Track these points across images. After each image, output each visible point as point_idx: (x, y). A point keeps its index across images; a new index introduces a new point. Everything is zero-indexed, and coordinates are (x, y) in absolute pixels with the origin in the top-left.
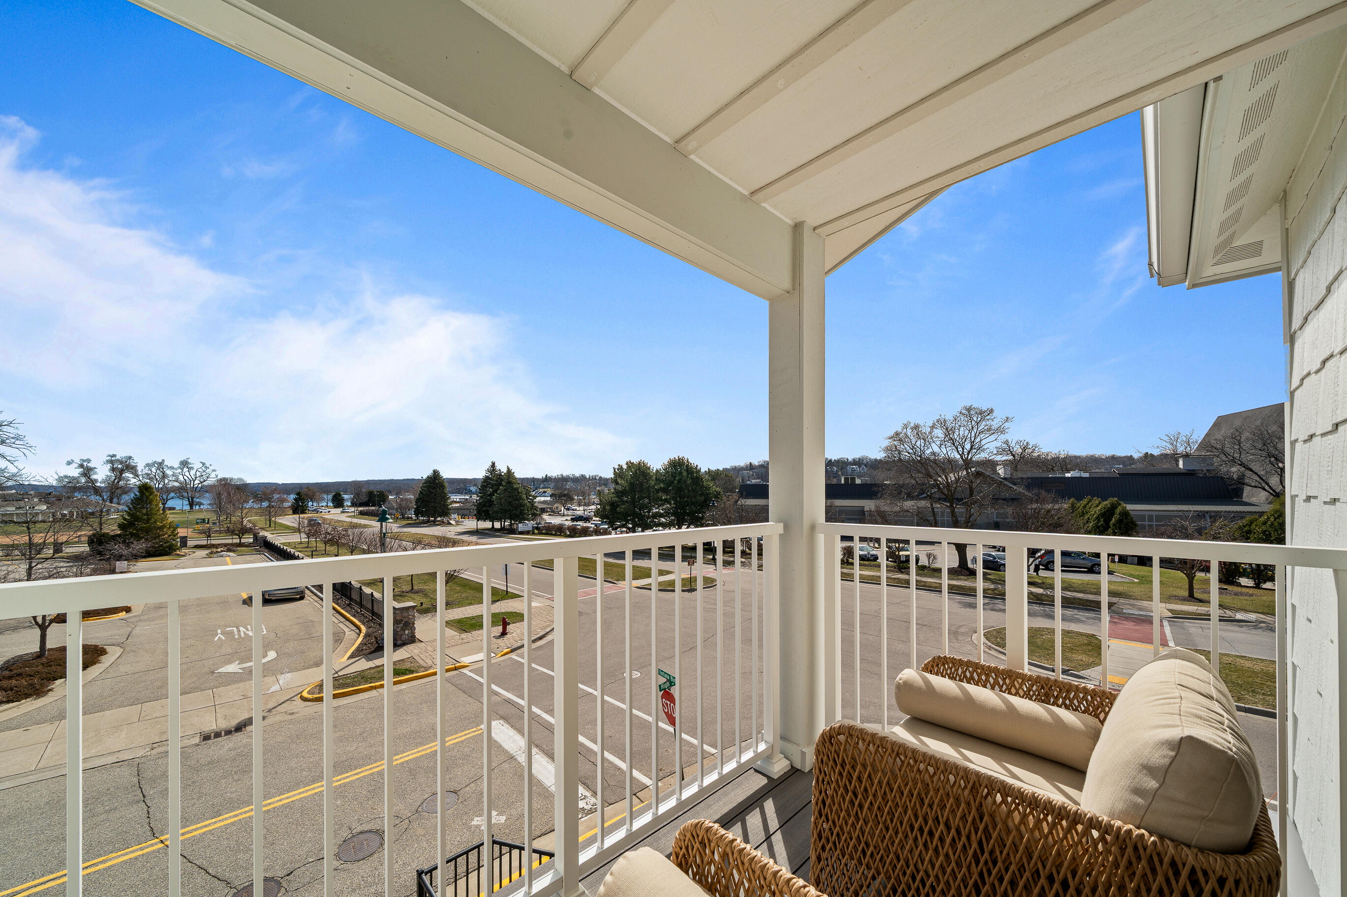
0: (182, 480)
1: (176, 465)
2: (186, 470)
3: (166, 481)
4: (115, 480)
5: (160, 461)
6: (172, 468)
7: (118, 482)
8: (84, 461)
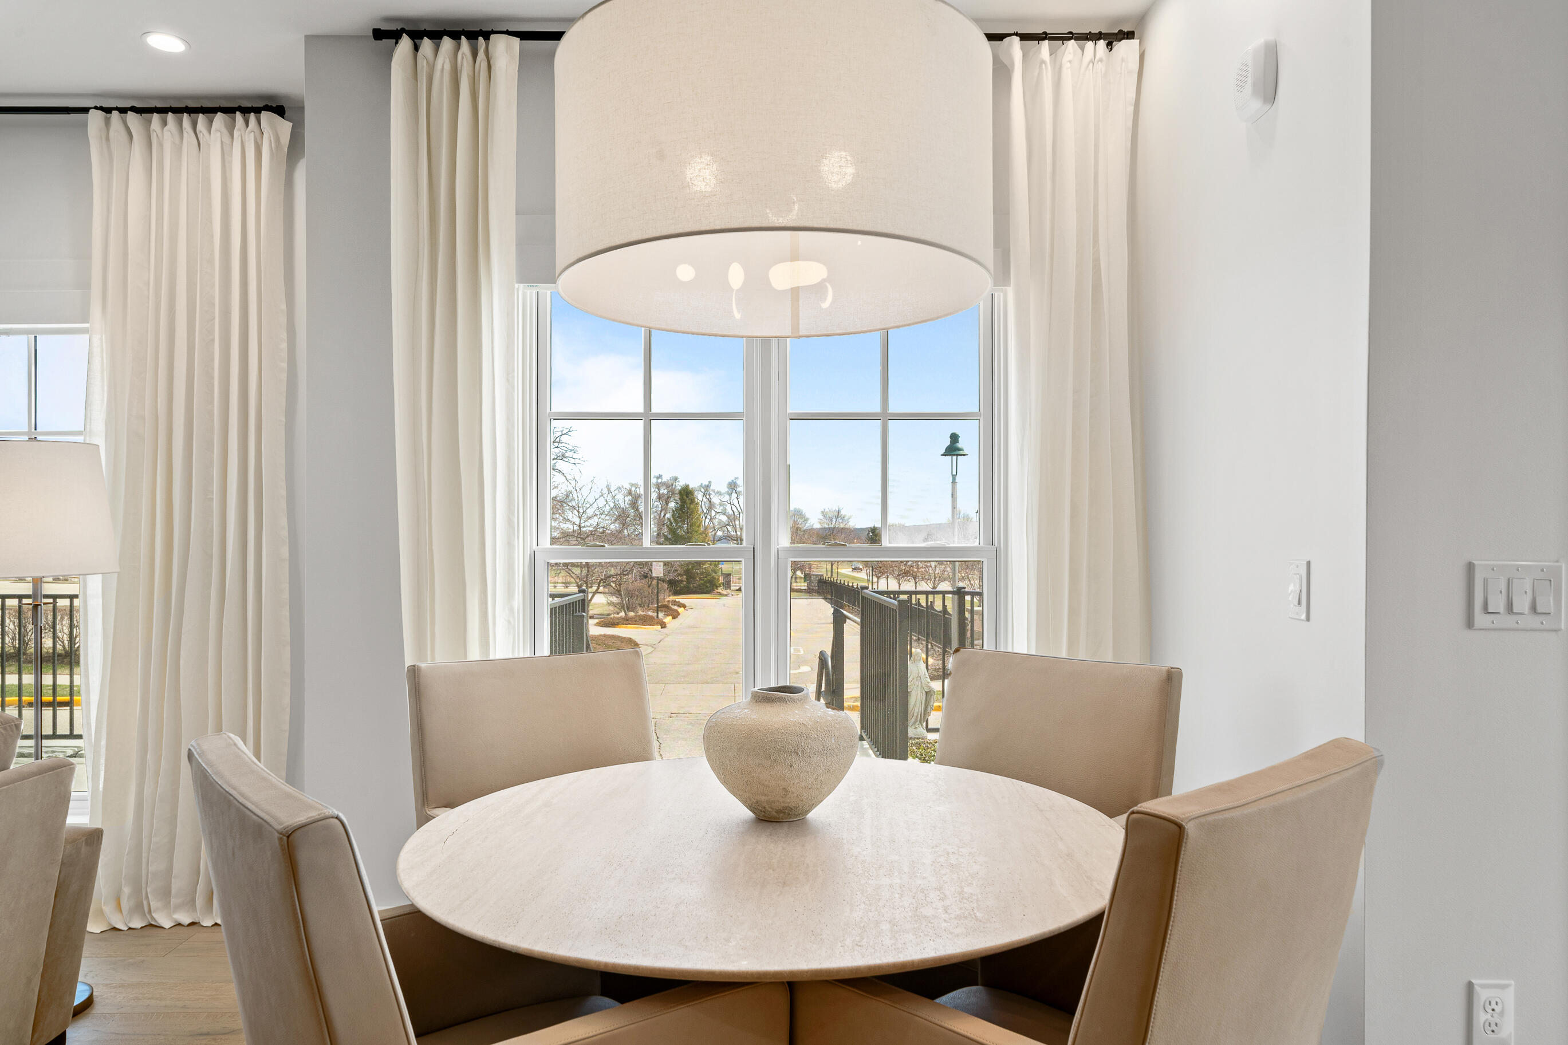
0: (731, 512)
1: (724, 489)
2: (734, 495)
3: (713, 513)
4: (661, 512)
5: (707, 484)
6: (719, 493)
7: (665, 515)
8: (632, 485)
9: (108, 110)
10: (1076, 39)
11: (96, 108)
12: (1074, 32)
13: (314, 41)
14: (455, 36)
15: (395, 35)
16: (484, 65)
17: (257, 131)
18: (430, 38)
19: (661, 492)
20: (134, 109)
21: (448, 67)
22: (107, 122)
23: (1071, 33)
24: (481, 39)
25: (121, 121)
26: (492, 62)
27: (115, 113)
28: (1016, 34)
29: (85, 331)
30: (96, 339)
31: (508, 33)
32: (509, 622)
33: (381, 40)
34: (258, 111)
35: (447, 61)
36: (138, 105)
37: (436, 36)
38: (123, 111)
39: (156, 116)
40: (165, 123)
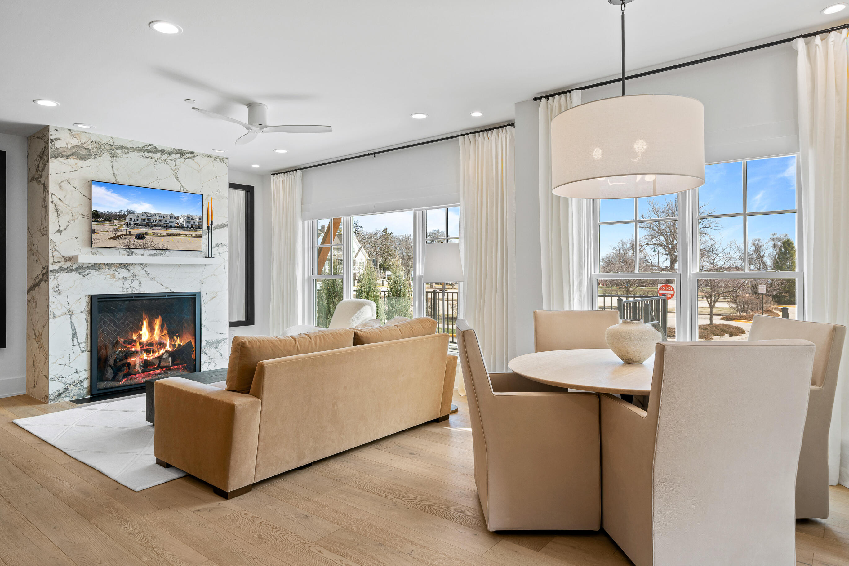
9: (464, 135)
10: (836, 30)
11: (461, 135)
12: (834, 27)
13: (518, 105)
14: (559, 94)
15: (540, 98)
16: (569, 102)
17: (505, 133)
18: (551, 97)
19: (776, 243)
20: (471, 133)
21: (557, 105)
22: (464, 138)
23: (833, 28)
24: (568, 93)
25: (468, 137)
26: (572, 101)
27: (466, 135)
28: (800, 36)
29: (459, 205)
30: (462, 207)
31: (578, 89)
32: (580, 300)
33: (536, 101)
34: (505, 126)
35: (557, 103)
36: (472, 131)
37: (553, 95)
38: (468, 134)
39: (477, 134)
40: (479, 136)
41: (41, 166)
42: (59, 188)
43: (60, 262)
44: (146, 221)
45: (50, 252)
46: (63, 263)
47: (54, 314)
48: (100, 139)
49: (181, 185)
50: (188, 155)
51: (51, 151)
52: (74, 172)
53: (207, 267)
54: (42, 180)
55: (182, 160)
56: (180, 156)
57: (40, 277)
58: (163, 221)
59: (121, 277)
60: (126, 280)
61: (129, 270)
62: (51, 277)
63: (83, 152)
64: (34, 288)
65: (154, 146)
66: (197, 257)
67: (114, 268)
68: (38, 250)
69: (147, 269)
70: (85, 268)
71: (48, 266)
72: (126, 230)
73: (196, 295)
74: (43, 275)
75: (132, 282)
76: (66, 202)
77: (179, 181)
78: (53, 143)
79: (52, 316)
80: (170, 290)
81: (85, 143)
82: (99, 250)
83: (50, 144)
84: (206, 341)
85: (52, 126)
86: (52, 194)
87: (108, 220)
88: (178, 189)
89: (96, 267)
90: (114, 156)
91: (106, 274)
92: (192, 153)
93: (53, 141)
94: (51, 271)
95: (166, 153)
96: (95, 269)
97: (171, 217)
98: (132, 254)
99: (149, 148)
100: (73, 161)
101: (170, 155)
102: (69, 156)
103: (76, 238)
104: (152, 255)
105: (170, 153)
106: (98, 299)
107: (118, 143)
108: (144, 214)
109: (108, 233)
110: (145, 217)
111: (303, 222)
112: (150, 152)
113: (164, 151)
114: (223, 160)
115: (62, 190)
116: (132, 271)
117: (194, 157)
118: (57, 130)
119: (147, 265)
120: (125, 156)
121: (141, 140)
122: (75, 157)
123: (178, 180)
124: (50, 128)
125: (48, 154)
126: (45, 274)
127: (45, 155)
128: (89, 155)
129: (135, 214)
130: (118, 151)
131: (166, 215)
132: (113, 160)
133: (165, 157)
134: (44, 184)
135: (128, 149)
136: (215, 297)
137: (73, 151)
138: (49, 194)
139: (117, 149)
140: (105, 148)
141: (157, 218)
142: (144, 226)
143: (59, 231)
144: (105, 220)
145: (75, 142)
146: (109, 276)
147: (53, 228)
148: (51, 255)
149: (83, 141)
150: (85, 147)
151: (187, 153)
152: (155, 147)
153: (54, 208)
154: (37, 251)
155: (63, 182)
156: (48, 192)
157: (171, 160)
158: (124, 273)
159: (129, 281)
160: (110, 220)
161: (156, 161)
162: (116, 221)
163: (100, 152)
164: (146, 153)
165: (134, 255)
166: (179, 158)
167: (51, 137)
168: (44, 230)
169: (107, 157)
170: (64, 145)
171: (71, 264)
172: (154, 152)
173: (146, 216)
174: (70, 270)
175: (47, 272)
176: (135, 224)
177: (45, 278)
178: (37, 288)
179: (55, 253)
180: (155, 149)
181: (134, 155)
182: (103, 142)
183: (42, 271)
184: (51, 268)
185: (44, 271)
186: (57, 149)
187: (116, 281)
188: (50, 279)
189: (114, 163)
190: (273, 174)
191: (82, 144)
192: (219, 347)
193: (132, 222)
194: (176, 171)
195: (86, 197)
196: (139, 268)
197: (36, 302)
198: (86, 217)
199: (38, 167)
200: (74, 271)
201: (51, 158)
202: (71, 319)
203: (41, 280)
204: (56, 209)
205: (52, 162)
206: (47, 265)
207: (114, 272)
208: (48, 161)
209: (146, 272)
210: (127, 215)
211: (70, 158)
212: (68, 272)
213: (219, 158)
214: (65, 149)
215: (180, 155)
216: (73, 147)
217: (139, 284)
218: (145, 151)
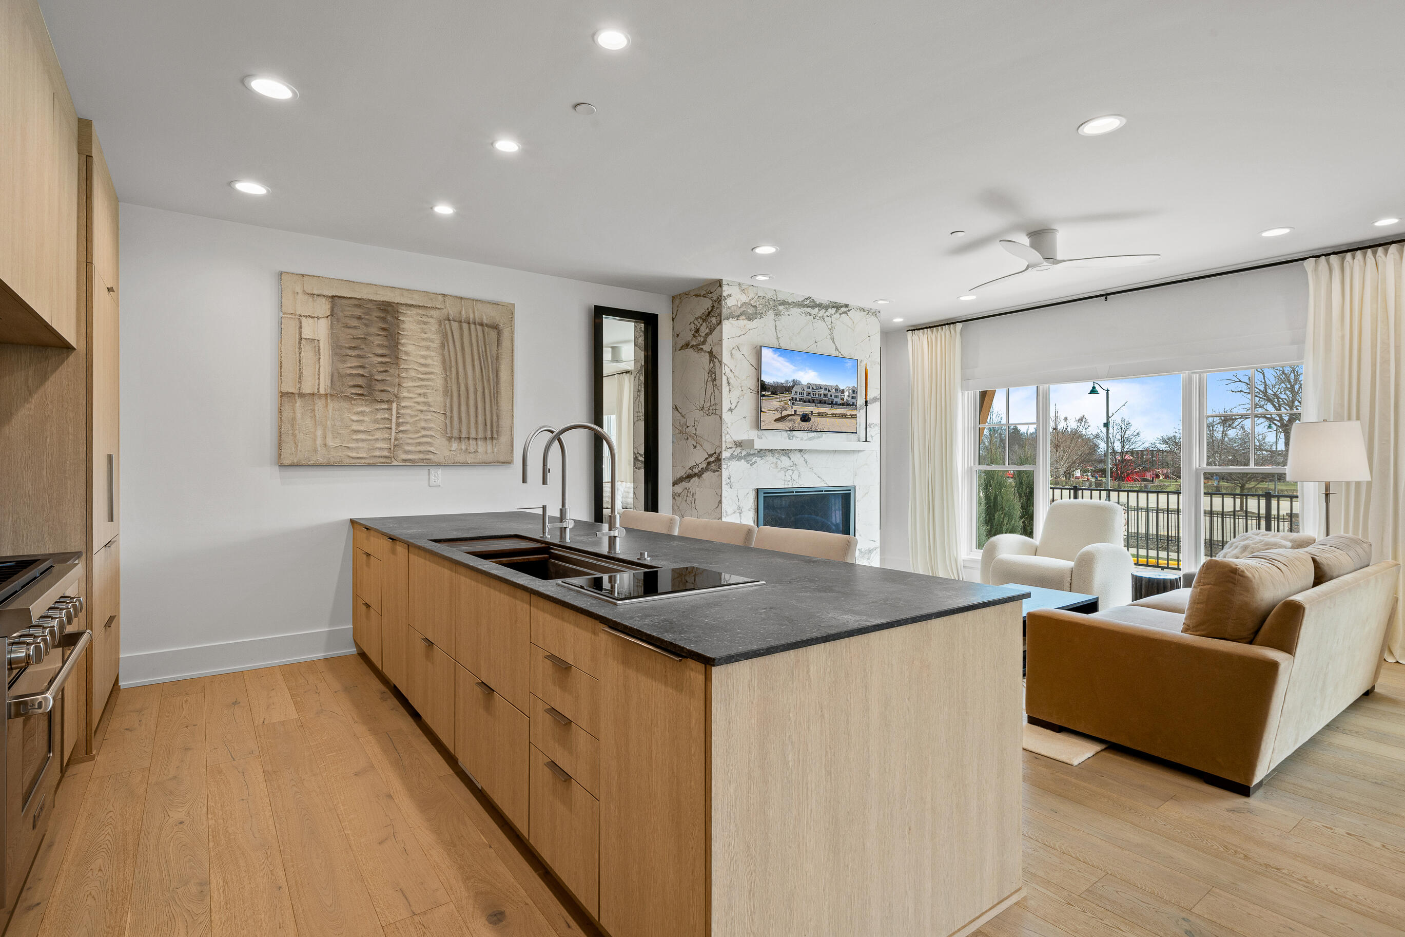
9: (1316, 257)
11: (1310, 257)
22: (1317, 261)
25: (1325, 260)
27: (1322, 257)
38: (1326, 255)
41: (704, 330)
42: (730, 356)
43: (731, 448)
44: (812, 395)
45: (723, 436)
46: (734, 449)
47: (726, 512)
48: (766, 293)
49: (837, 349)
50: (843, 309)
51: (725, 311)
52: (744, 336)
53: (860, 454)
54: (706, 348)
55: (837, 315)
56: (836, 311)
57: (704, 465)
58: (829, 396)
59: (783, 466)
60: (787, 470)
61: (790, 459)
62: (724, 466)
63: (751, 310)
64: (688, 479)
65: (812, 300)
66: (850, 441)
67: (777, 455)
68: (697, 433)
69: (806, 456)
70: (753, 455)
71: (721, 452)
72: (792, 408)
73: (850, 490)
74: (709, 463)
75: (793, 473)
76: (736, 373)
77: (835, 343)
78: (726, 301)
79: (725, 514)
80: (826, 484)
81: (752, 299)
82: (764, 432)
83: (723, 303)
84: (859, 549)
85: (726, 279)
86: (725, 364)
87: (774, 394)
88: (833, 352)
89: (761, 453)
90: (777, 314)
91: (770, 463)
92: (847, 306)
93: (725, 299)
94: (724, 459)
95: (823, 308)
96: (761, 457)
97: (835, 390)
98: (793, 437)
99: (808, 302)
100: (743, 322)
101: (827, 310)
102: (739, 316)
103: (745, 418)
104: (810, 439)
105: (826, 308)
106: (764, 493)
107: (781, 297)
108: (809, 385)
109: (773, 412)
110: (810, 390)
111: (962, 393)
112: (809, 307)
113: (822, 304)
114: (876, 313)
115: (733, 359)
116: (792, 459)
117: (849, 311)
118: (729, 285)
119: (806, 451)
120: (787, 313)
121: (800, 294)
122: (744, 317)
123: (833, 342)
124: (724, 283)
125: (720, 315)
126: (715, 462)
127: (713, 316)
128: (756, 313)
129: (801, 386)
130: (781, 308)
131: (832, 386)
132: (776, 319)
133: (822, 312)
134: (711, 353)
135: (789, 304)
136: (867, 493)
137: (742, 309)
138: (721, 364)
139: (780, 304)
140: (770, 304)
141: (822, 392)
142: (809, 402)
143: (731, 410)
144: (771, 394)
145: (744, 299)
146: (772, 465)
147: (726, 406)
148: (724, 439)
149: (751, 297)
150: (752, 305)
151: (842, 307)
152: (814, 301)
153: (726, 381)
154: (695, 434)
155: (733, 348)
156: (720, 362)
157: (827, 316)
158: (785, 461)
159: (790, 472)
160: (776, 395)
161: (814, 318)
162: (782, 395)
163: (765, 310)
164: (805, 309)
165: (794, 439)
166: (835, 314)
167: (724, 294)
168: (711, 408)
169: (771, 314)
170: (735, 303)
171: (741, 451)
172: (813, 307)
173: (811, 388)
174: (740, 458)
175: (718, 460)
176: (800, 400)
177: (713, 466)
178: (695, 479)
179: (728, 436)
180: (813, 303)
181: (795, 311)
182: (768, 298)
183: (706, 459)
184: (725, 455)
185: (712, 459)
186: (729, 308)
187: (779, 471)
188: (723, 469)
189: (778, 323)
190: (912, 330)
191: (750, 300)
192: (871, 558)
193: (798, 397)
194: (831, 329)
195: (753, 366)
196: (798, 455)
197: (693, 495)
198: (753, 392)
199: (697, 331)
200: (742, 458)
201: (724, 320)
202: (741, 519)
203: (703, 471)
204: (728, 383)
205: (725, 324)
206: (718, 452)
207: (777, 460)
208: (720, 323)
209: (805, 460)
210: (793, 387)
211: (740, 318)
212: (738, 460)
213: (872, 311)
214: (735, 307)
215: (835, 309)
216: (742, 305)
217: (799, 476)
218: (804, 307)
